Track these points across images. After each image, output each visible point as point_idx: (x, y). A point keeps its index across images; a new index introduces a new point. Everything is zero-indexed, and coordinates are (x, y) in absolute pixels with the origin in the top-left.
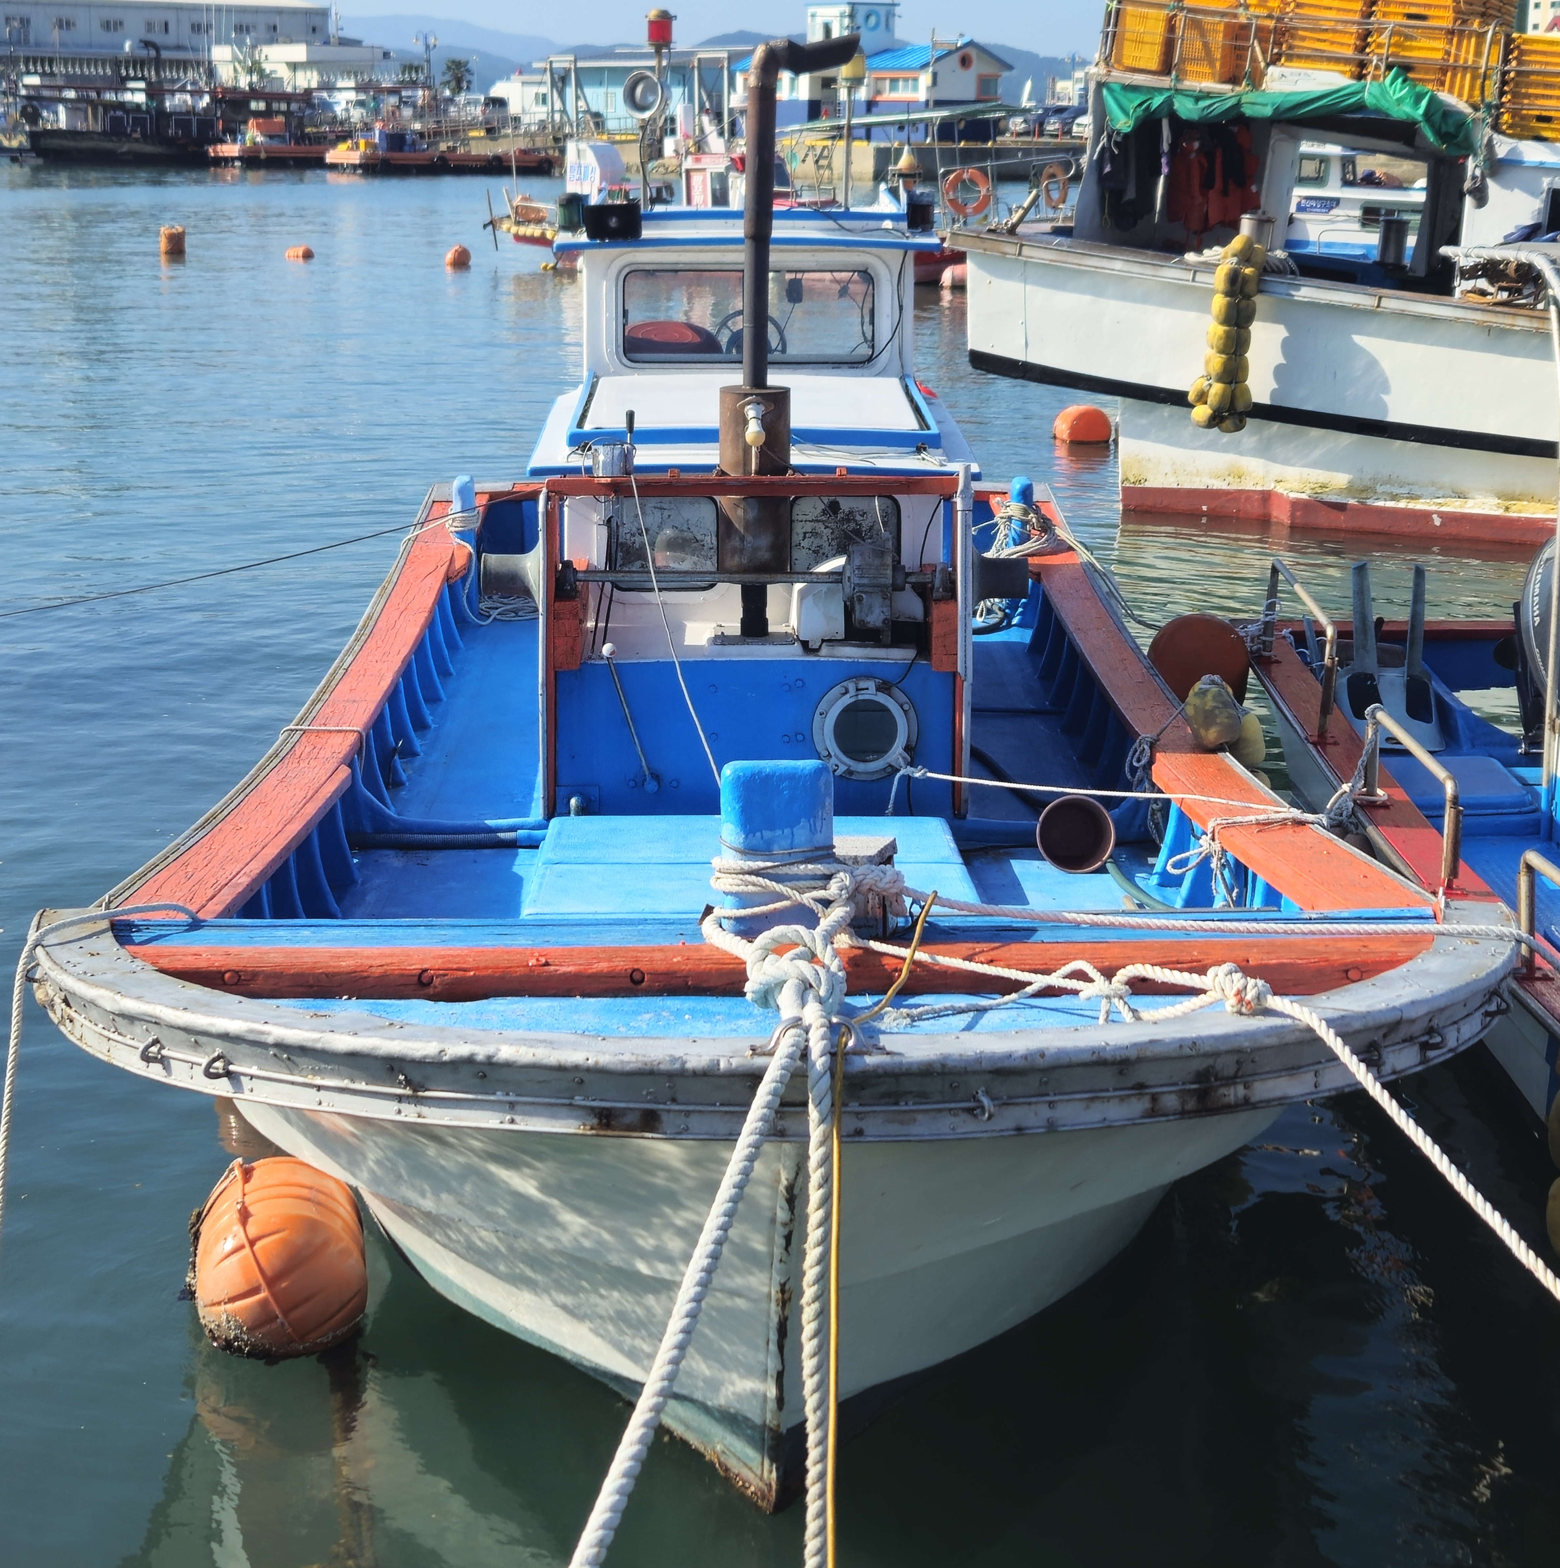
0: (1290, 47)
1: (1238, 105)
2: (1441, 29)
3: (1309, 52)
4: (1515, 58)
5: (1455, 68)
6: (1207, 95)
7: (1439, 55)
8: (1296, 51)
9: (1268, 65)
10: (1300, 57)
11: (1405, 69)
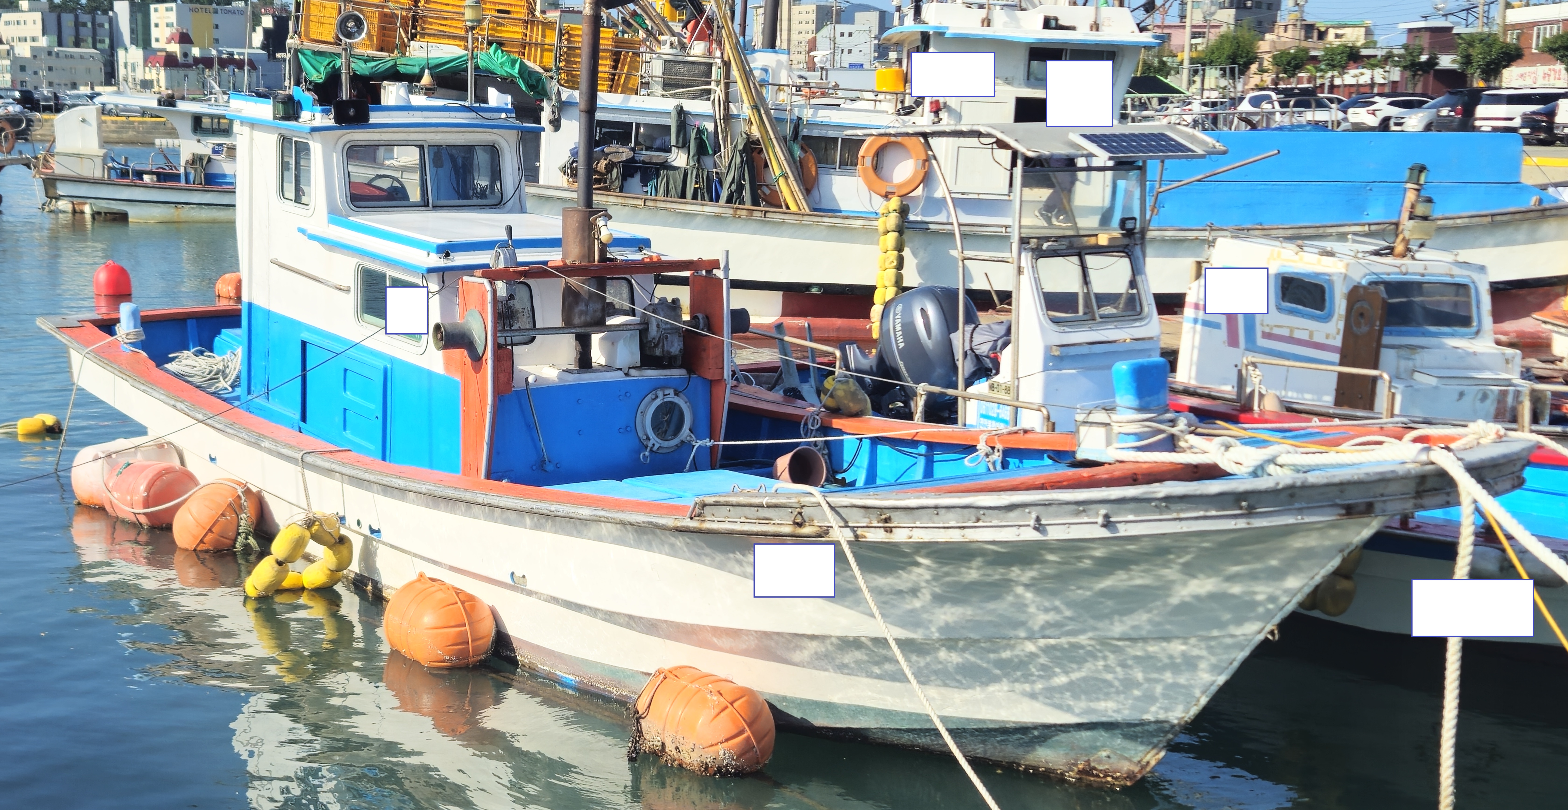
0: (423, 29)
1: (395, 65)
2: (520, 20)
3: (436, 32)
4: (566, 39)
5: (530, 44)
6: (373, 59)
7: (520, 36)
8: (427, 31)
9: (409, 40)
10: (430, 35)
11: (500, 44)
